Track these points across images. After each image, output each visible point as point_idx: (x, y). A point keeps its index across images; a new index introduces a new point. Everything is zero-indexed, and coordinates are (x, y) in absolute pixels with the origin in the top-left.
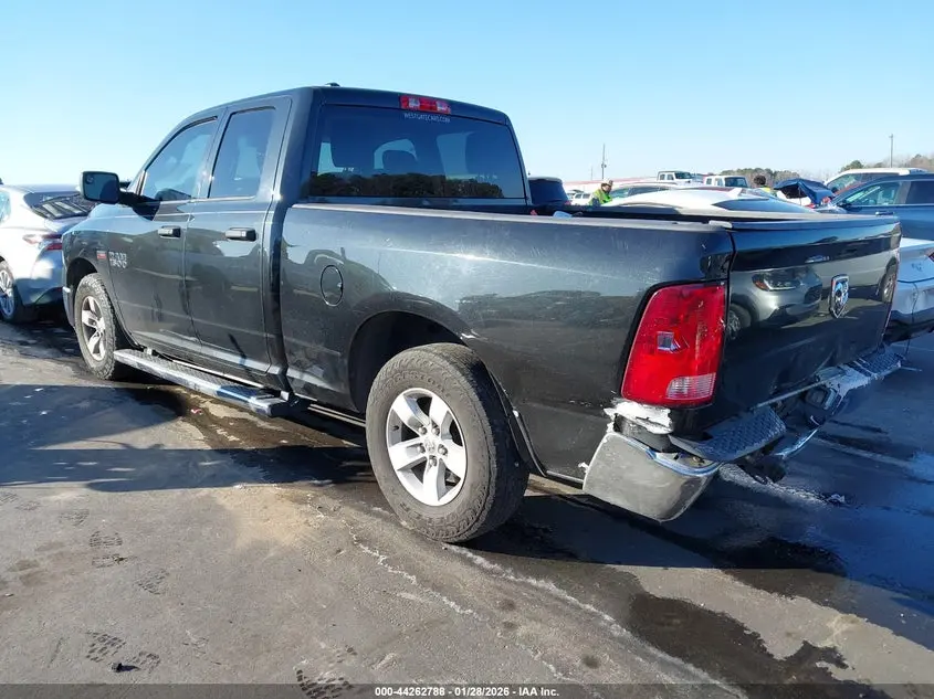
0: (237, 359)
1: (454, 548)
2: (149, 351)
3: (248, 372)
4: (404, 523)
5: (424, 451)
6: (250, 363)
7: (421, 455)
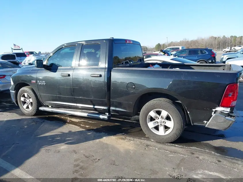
0: (92, 106)
1: (169, 144)
2: (50, 107)
3: (96, 109)
4: (152, 140)
5: (158, 123)
6: (96, 107)
7: (157, 124)
